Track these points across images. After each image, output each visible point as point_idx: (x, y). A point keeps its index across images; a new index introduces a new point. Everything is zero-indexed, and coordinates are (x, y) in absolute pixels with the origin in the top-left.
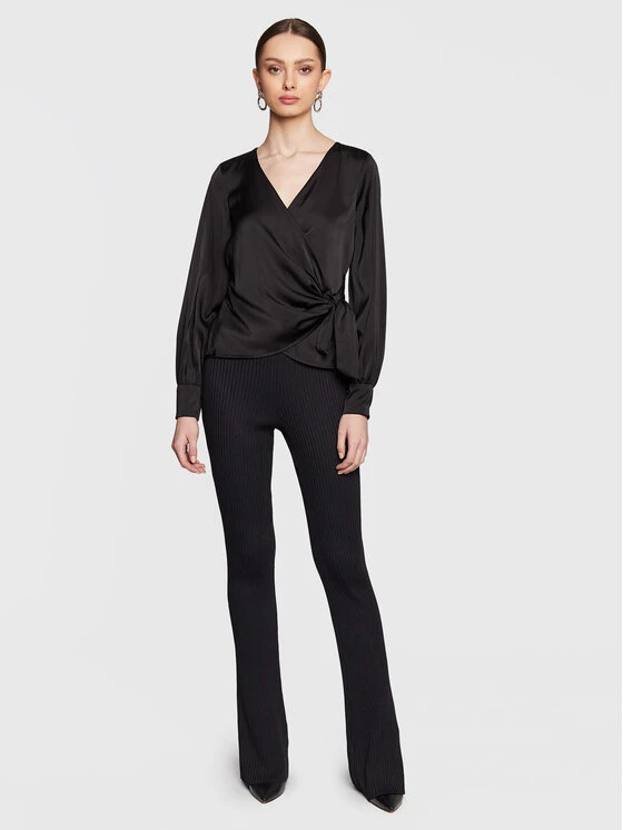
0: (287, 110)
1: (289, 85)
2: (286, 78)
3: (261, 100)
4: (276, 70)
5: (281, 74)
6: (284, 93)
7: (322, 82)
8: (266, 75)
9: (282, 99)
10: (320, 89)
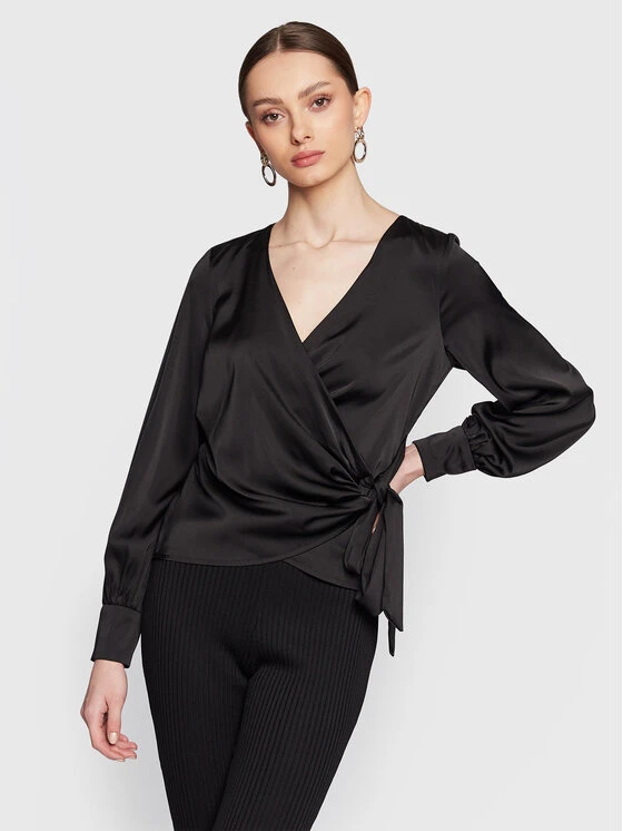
0: (310, 175)
1: (299, 135)
2: (292, 125)
3: (267, 168)
4: (274, 117)
5: (283, 121)
6: (294, 151)
7: (357, 112)
8: (263, 130)
9: (296, 161)
10: (358, 123)
